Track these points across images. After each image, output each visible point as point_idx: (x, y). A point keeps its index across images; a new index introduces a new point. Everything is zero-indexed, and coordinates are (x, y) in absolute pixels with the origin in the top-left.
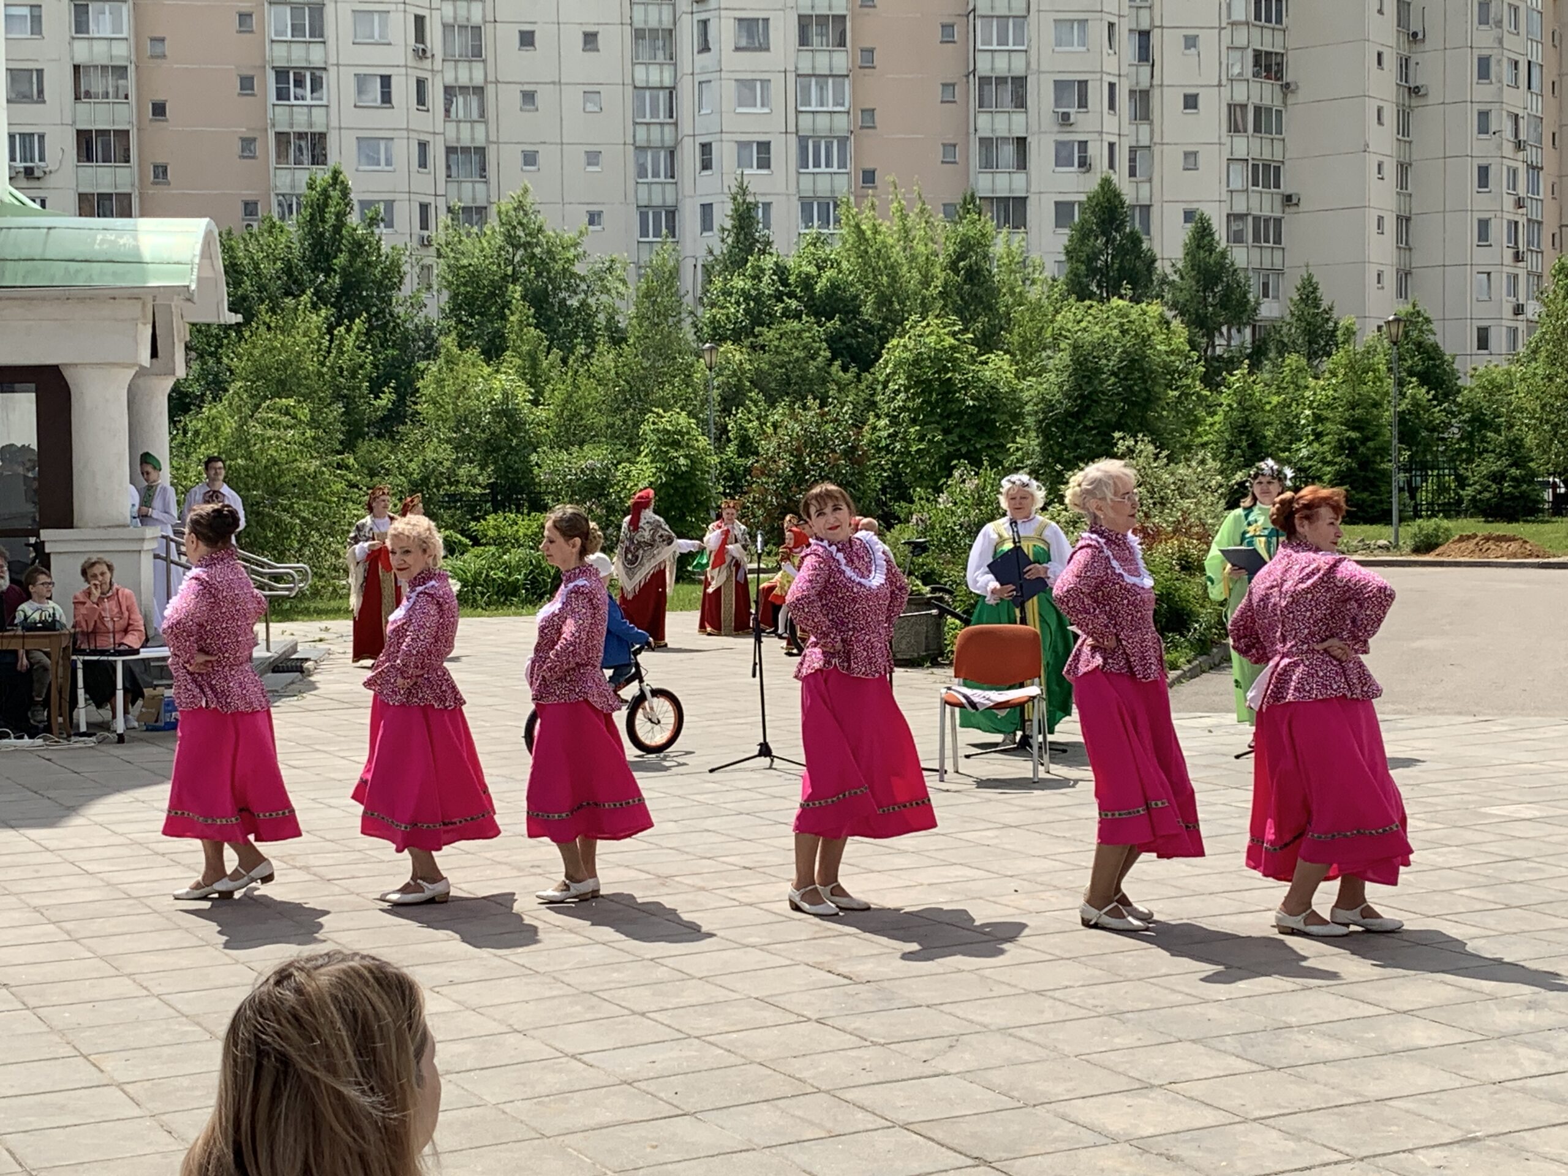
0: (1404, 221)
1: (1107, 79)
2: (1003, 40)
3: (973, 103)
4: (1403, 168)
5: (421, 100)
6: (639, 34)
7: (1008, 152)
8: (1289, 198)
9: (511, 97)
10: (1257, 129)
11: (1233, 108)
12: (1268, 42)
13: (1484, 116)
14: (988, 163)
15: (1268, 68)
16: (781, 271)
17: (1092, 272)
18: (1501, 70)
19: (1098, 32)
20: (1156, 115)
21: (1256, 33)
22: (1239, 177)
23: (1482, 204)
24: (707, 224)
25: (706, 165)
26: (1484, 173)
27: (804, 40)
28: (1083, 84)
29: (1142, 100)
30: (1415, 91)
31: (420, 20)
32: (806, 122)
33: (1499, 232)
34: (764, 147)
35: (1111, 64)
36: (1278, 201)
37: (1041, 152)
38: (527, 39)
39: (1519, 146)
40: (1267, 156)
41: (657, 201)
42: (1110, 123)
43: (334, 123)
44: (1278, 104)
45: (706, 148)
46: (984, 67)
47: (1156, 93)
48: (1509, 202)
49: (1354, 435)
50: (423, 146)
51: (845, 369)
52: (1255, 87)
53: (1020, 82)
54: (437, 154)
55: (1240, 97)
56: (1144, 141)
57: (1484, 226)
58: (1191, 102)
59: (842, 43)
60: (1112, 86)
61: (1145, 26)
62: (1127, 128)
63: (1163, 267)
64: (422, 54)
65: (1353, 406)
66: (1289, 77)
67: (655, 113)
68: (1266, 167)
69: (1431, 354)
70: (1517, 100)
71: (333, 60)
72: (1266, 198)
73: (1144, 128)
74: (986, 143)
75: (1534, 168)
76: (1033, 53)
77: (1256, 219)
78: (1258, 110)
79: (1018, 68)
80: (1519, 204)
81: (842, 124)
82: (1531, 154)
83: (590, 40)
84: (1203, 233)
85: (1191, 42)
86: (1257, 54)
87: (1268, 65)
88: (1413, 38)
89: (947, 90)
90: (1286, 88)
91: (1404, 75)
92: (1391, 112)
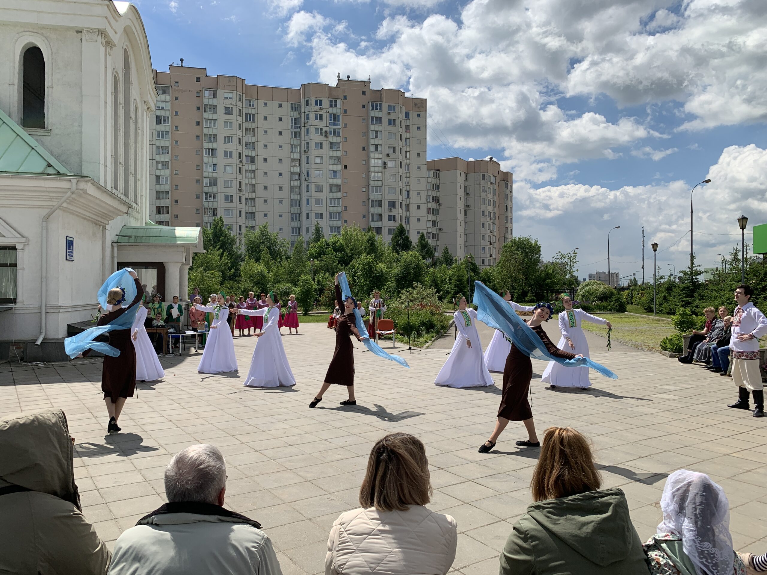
0: (465, 235)
1: (400, 201)
2: (376, 192)
3: (370, 206)
4: (465, 223)
5: (240, 201)
6: (292, 188)
7: (378, 217)
8: (440, 229)
9: (261, 201)
10: (433, 214)
11: (428, 209)
12: (436, 194)
13: (483, 212)
14: (373, 219)
15: (435, 200)
16: (326, 242)
17: (398, 245)
18: (487, 202)
19: (398, 191)
20: (411, 210)
21: (433, 192)
22: (429, 224)
23: (482, 231)
24: (308, 231)
25: (308, 218)
26: (483, 224)
27: (331, 190)
28: (395, 202)
29: (408, 206)
30: (468, 206)
31: (240, 183)
32: (331, 209)
33: (487, 238)
34: (321, 214)
35: (401, 198)
36: (438, 230)
37: (385, 217)
38: (266, 188)
39: (491, 219)
40: (435, 220)
41: (296, 226)
42: (401, 211)
43: (219, 206)
44: (438, 208)
45: (308, 214)
46: (372, 198)
47: (411, 205)
48: (489, 231)
49: (458, 283)
50: (240, 212)
51: (342, 266)
52: (433, 204)
53: (380, 201)
54: (243, 213)
55: (429, 206)
56: (408, 215)
57: (483, 236)
58: (419, 207)
59: (340, 191)
60: (401, 203)
61: (408, 190)
62: (405, 212)
63: (413, 244)
64: (240, 190)
65: (458, 277)
66: (440, 202)
67: (296, 205)
68: (435, 222)
69: (474, 265)
70: (490, 209)
71: (219, 191)
72: (435, 229)
73: (408, 213)
74: (372, 215)
75: (494, 224)
76: (383, 195)
77: (433, 234)
78: (433, 209)
79: (380, 199)
80: (491, 232)
81: (339, 209)
82: (493, 221)
83: (281, 188)
84: (422, 237)
85: (419, 194)
86: (433, 197)
87: (436, 199)
88: (468, 194)
89: (364, 203)
90: (440, 205)
91: (466, 202)
92: (463, 210)
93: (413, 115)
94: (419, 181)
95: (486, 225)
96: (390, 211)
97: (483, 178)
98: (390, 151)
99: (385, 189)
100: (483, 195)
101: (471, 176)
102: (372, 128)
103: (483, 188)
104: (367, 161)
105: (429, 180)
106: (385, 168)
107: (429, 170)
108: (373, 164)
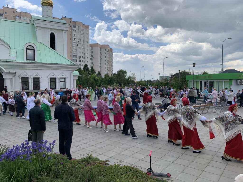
0: (101, 67)
3: (73, 57)
4: (101, 63)
8: (93, 65)
17: (85, 70)
18: (106, 57)
19: (81, 53)
22: (90, 63)
23: (105, 66)
29: (84, 58)
30: (101, 58)
37: (78, 61)
39: (108, 62)
42: (82, 59)
46: (74, 54)
53: (76, 56)
55: (90, 58)
56: (84, 60)
58: (87, 58)
61: (84, 52)
70: (107, 59)
74: (74, 60)
79: (76, 55)
84: (92, 67)
85: (87, 54)
86: (91, 55)
88: (101, 55)
89: (71, 56)
90: (93, 57)
91: (101, 57)
92: (100, 59)
93: (85, 30)
94: (87, 50)
95: (106, 64)
96: (79, 59)
97: (105, 50)
98: (79, 41)
99: (78, 52)
100: (105, 55)
101: (102, 49)
102: (73, 33)
103: (105, 53)
104: (71, 43)
105: (90, 50)
106: (77, 45)
107: (90, 47)
108: (74, 44)
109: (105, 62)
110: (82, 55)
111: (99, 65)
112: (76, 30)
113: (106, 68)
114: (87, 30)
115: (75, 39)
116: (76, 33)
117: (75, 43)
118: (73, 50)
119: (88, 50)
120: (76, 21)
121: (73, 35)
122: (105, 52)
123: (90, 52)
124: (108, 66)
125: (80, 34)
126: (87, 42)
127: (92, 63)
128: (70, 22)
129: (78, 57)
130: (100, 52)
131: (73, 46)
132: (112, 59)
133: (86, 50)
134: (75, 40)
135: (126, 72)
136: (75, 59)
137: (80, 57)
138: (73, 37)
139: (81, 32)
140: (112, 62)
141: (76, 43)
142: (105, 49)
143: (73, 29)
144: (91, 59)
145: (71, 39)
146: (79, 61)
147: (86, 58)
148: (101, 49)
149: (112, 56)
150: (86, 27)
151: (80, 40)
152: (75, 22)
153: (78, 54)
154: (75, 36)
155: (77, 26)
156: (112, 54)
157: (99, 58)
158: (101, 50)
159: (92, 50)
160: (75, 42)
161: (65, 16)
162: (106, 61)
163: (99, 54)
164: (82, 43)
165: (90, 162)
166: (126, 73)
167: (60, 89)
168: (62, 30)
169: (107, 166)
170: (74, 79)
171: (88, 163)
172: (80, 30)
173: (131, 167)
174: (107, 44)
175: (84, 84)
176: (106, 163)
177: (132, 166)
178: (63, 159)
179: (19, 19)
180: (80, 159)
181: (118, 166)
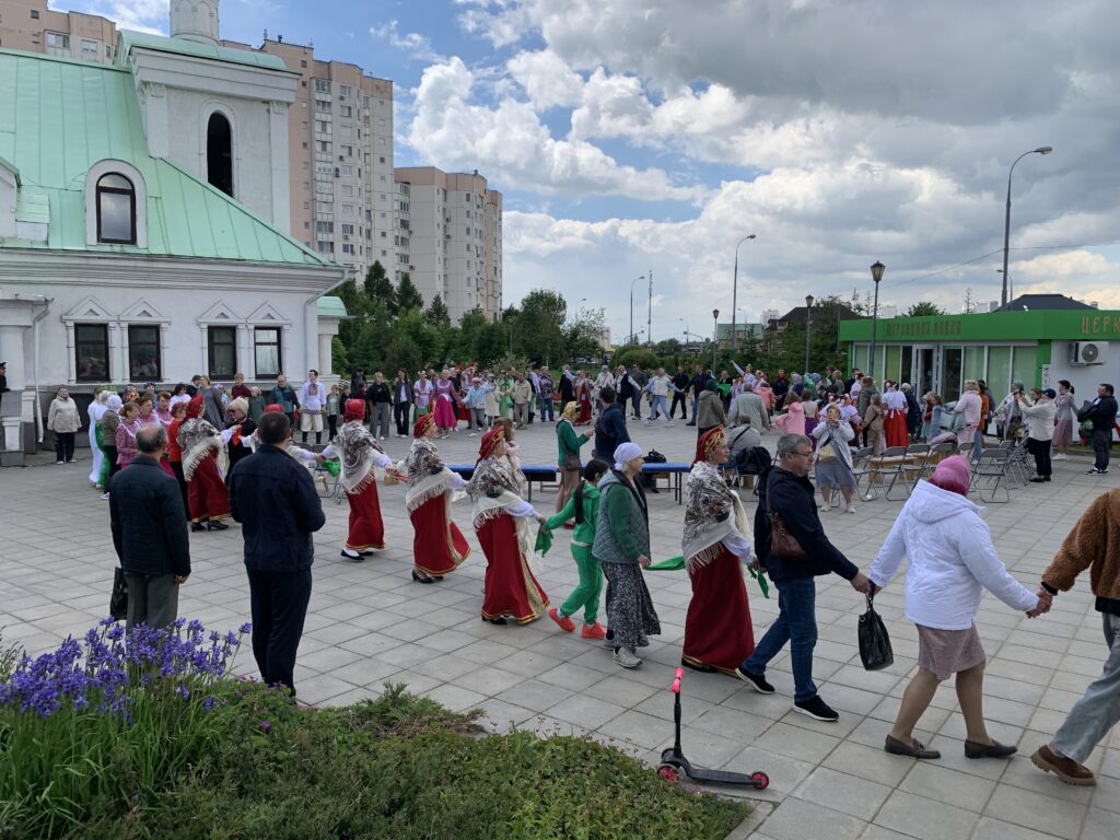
0: (445, 276)
1: (359, 225)
2: (325, 210)
3: (316, 229)
4: (445, 259)
7: (327, 246)
8: (411, 267)
10: (402, 244)
11: (395, 237)
12: (404, 217)
13: (468, 246)
18: (473, 232)
19: (356, 210)
20: (373, 237)
21: (401, 214)
23: (467, 272)
26: (468, 262)
29: (369, 233)
30: (448, 237)
33: (473, 282)
36: (408, 267)
37: (338, 247)
39: (478, 256)
40: (405, 253)
42: (360, 240)
44: (408, 237)
46: (319, 218)
47: (373, 231)
48: (475, 272)
52: (401, 231)
53: (331, 224)
55: (397, 234)
56: (369, 246)
57: (469, 279)
58: (384, 234)
60: (360, 228)
61: (369, 209)
62: (365, 242)
66: (410, 228)
68: (405, 256)
70: (477, 241)
72: (405, 266)
73: (369, 242)
74: (320, 243)
75: (482, 263)
76: (335, 215)
78: (402, 238)
79: (330, 220)
80: (478, 273)
82: (481, 259)
84: (406, 279)
85: (383, 215)
86: (402, 221)
87: (405, 224)
88: (448, 220)
89: (307, 224)
90: (410, 232)
91: (445, 231)
92: (442, 243)
93: (374, 102)
94: (383, 197)
95: (472, 263)
96: (346, 238)
97: (468, 199)
98: (345, 153)
99: (338, 207)
100: (468, 222)
101: (451, 194)
102: (318, 116)
103: (468, 212)
104: (309, 164)
105: (396, 197)
106: (337, 176)
107: (396, 182)
108: (320, 169)
109: (468, 255)
110: (359, 221)
111: (439, 269)
112: (329, 104)
113: (469, 285)
114: (382, 103)
115: (324, 143)
116: (329, 118)
117: (324, 165)
118: (318, 197)
119: (388, 196)
120: (328, 61)
121: (318, 127)
122: (467, 206)
123: (397, 206)
124: (482, 275)
125: (348, 121)
126: (382, 160)
127: (405, 258)
128: (304, 64)
129: (338, 229)
130: (444, 209)
131: (318, 177)
132: (498, 243)
133: (376, 196)
134: (324, 149)
135: (565, 303)
136: (324, 237)
137: (348, 229)
138: (318, 137)
139: (354, 112)
140: (501, 256)
141: (329, 166)
142: (468, 195)
143: (319, 96)
144: (403, 242)
145: (305, 145)
146: (345, 248)
147: (376, 235)
148: (445, 192)
149: (500, 226)
150: (378, 88)
151: (350, 148)
152: (326, 63)
153: (340, 219)
154: (324, 130)
155: (335, 85)
156: (500, 219)
157: (439, 234)
158: (445, 199)
159: (404, 198)
160: (324, 157)
161: (280, 37)
162: (473, 248)
163: (439, 218)
164: (360, 163)
165: (395, 718)
166: (565, 307)
167: (258, 377)
168: (266, 102)
169: (478, 738)
170: (319, 335)
171: (386, 724)
172: (347, 102)
173: (588, 741)
174: (476, 171)
175: (369, 358)
176: (473, 722)
177: (594, 740)
178: (271, 706)
179: (61, 45)
180: (352, 708)
181: (526, 736)
